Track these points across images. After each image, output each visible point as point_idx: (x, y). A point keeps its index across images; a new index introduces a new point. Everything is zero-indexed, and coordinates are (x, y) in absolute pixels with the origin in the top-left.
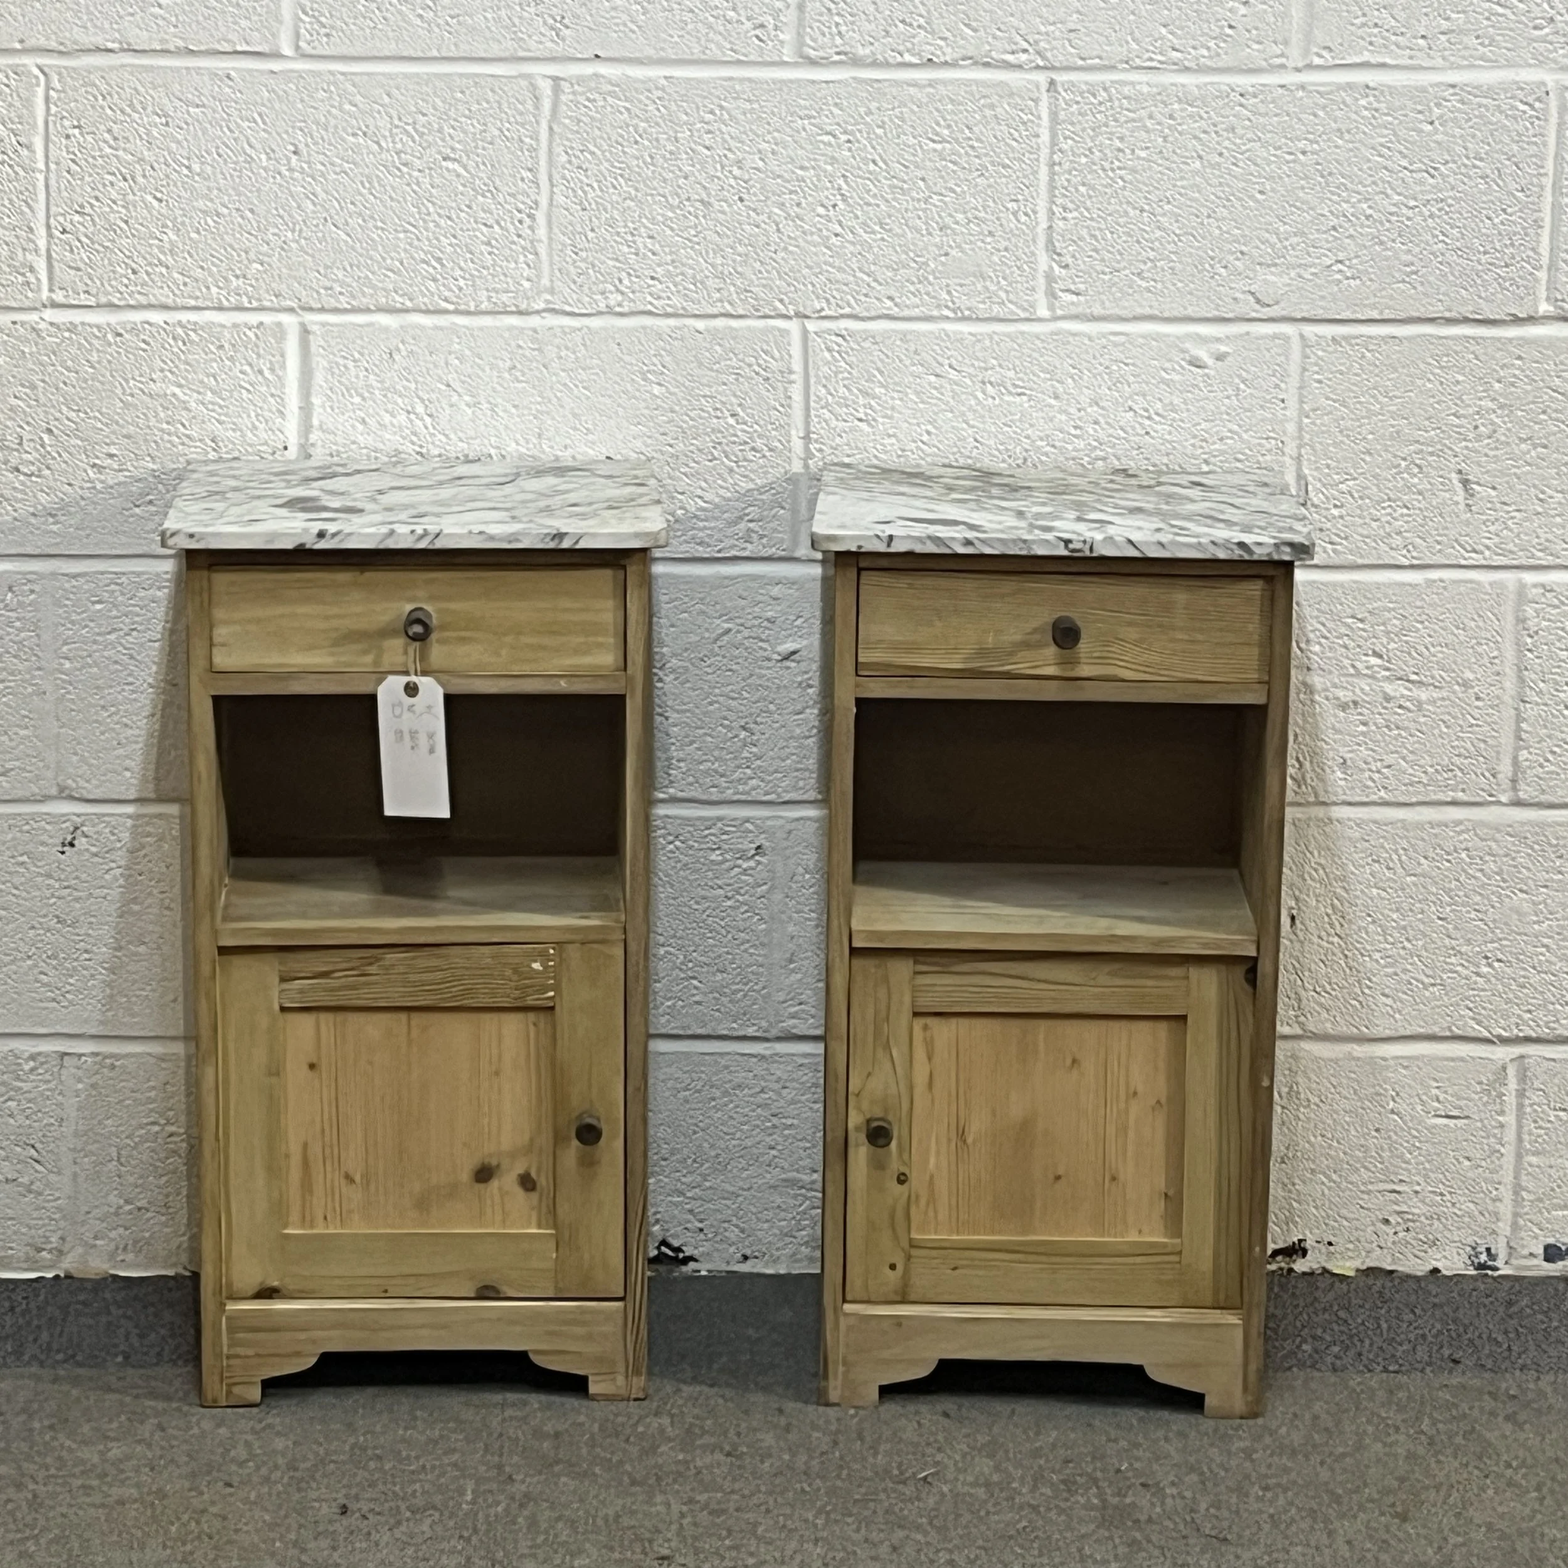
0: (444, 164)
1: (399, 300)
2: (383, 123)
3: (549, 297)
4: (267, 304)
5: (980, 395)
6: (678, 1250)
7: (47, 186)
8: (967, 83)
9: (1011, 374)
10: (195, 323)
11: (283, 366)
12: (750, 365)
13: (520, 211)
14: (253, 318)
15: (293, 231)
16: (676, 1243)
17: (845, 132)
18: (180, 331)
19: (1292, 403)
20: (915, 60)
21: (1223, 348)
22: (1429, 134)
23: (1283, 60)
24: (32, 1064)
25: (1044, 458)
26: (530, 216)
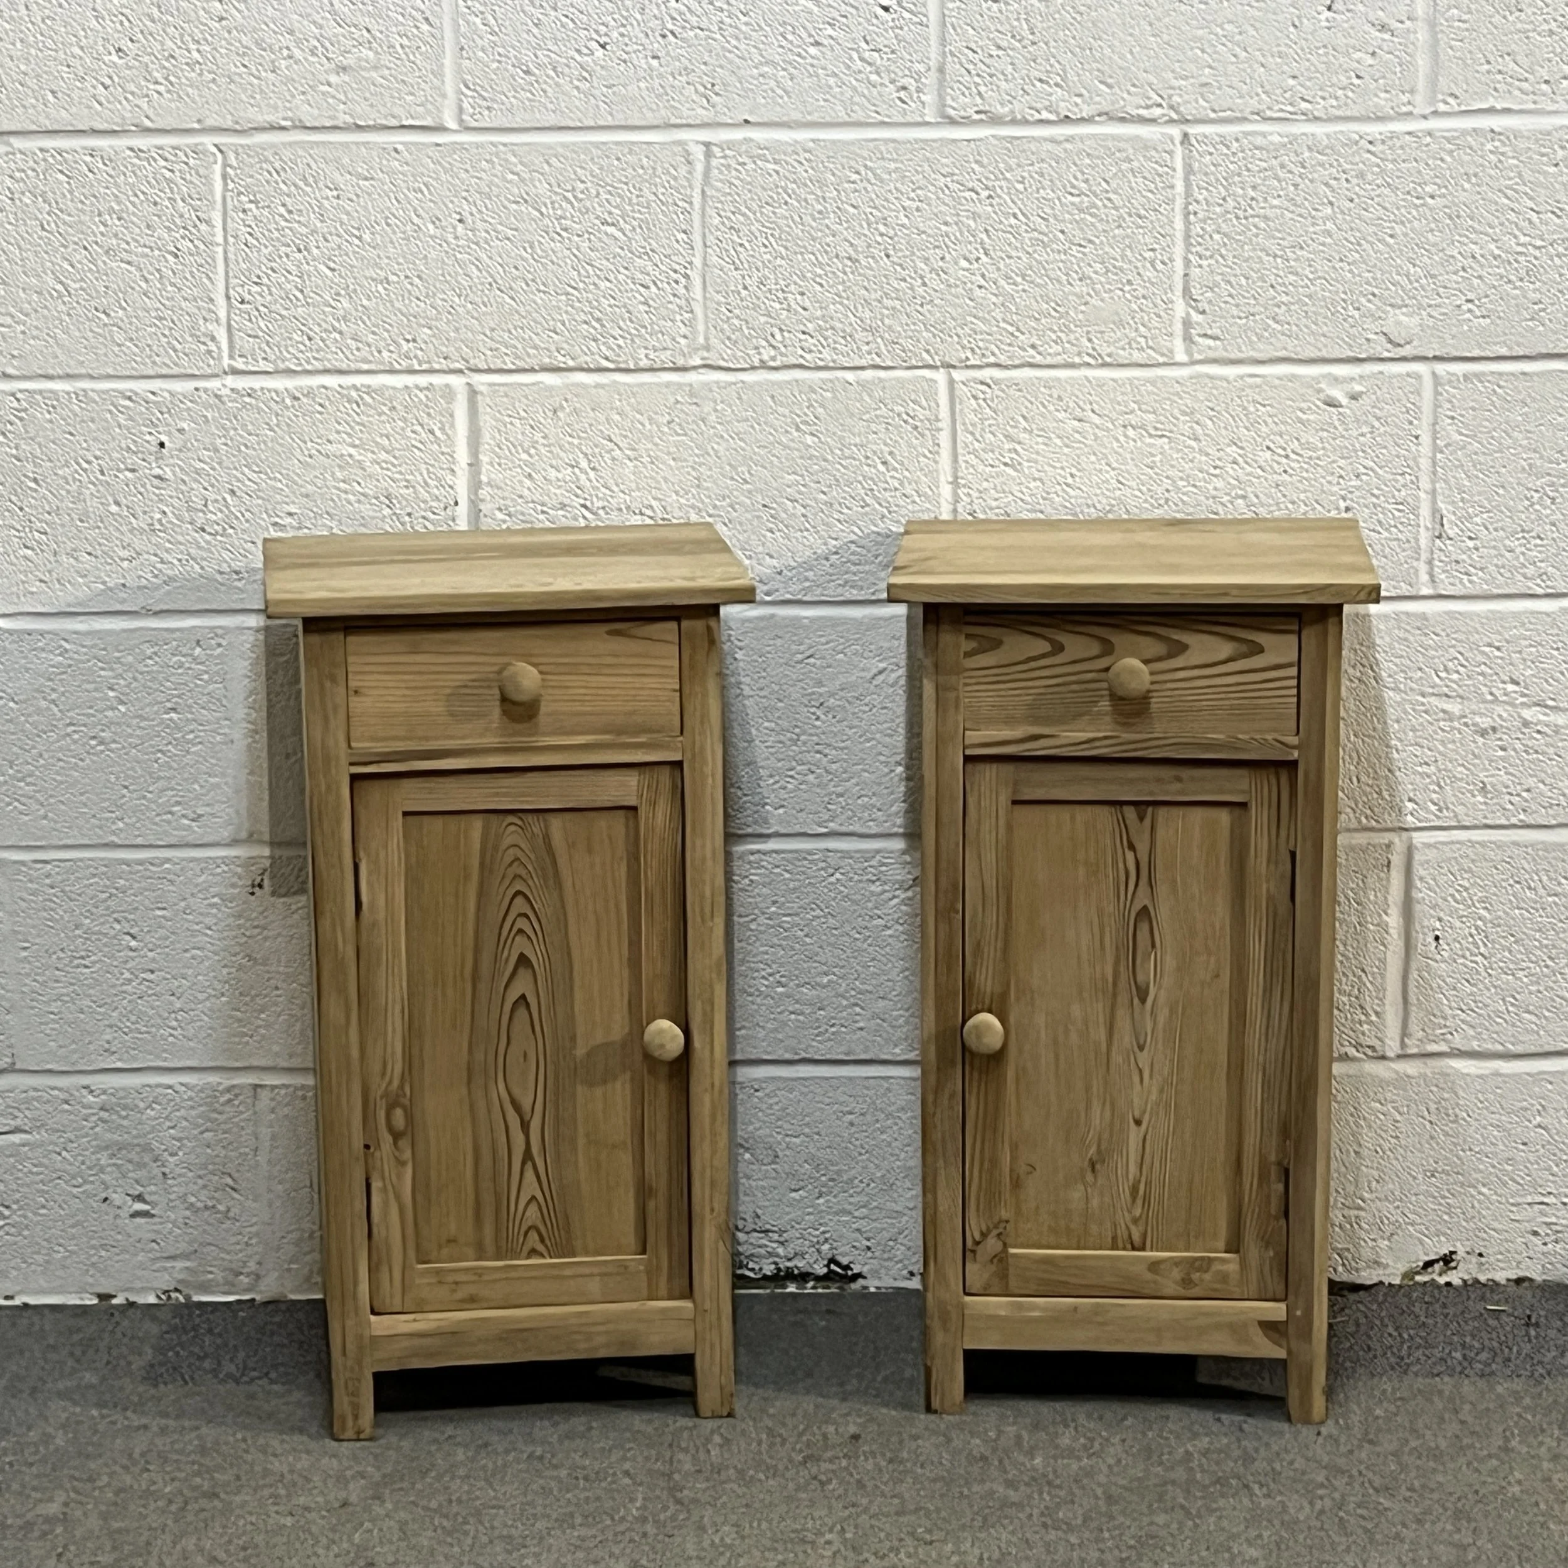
0: (603, 228)
1: (560, 360)
2: (543, 188)
3: (706, 354)
4: (437, 366)
5: (1122, 439)
6: (847, 1267)
7: (226, 259)
8: (1106, 137)
9: (1152, 417)
10: (369, 387)
11: (452, 426)
12: (899, 415)
13: (675, 271)
14: (423, 380)
15: (459, 296)
16: (844, 1261)
17: (987, 188)
18: (354, 394)
19: (1426, 439)
20: (1053, 117)
21: (1358, 388)
22: (1553, 175)
23: (1410, 108)
24: (228, 1096)
25: (1185, 498)
26: (686, 276)
